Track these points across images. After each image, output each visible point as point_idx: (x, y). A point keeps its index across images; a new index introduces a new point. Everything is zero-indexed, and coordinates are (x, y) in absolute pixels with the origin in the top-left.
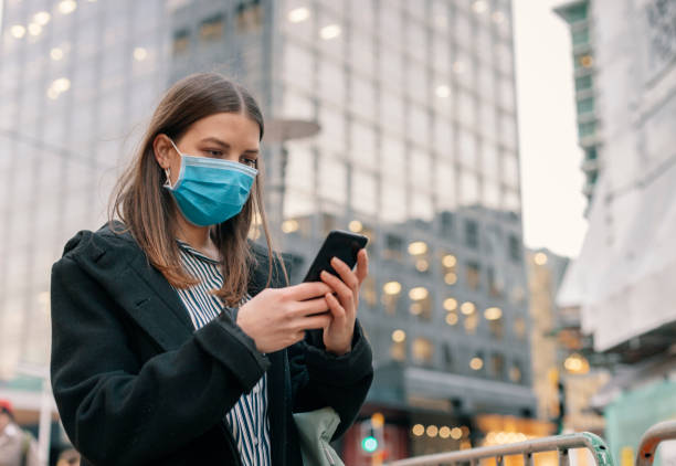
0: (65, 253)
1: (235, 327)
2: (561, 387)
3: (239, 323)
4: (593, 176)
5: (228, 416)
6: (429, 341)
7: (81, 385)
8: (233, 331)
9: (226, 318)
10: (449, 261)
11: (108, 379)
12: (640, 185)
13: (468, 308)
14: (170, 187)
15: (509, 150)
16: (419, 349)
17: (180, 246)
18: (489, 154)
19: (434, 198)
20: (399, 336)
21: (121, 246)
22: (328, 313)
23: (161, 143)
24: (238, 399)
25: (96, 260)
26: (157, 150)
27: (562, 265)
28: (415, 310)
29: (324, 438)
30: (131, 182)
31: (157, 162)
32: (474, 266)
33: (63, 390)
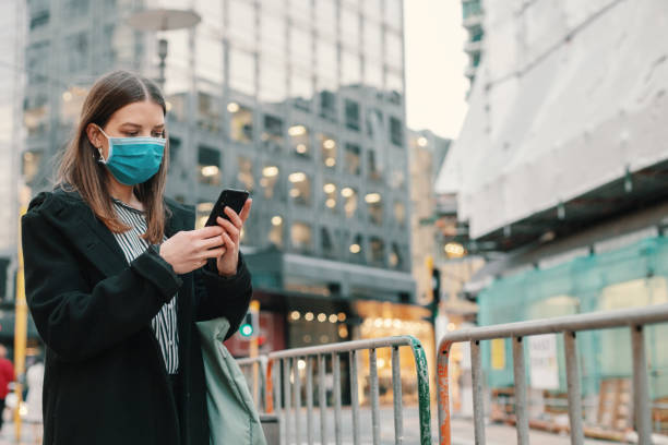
0: (29, 209)
1: (159, 257)
2: (436, 274)
3: (161, 254)
4: (476, 58)
5: (153, 321)
6: (308, 226)
7: (51, 301)
8: (158, 260)
9: (153, 251)
10: (329, 144)
11: (70, 296)
12: (519, 75)
13: (347, 192)
14: (104, 161)
15: (392, 30)
16: (297, 234)
17: (114, 201)
18: (373, 34)
19: (314, 79)
20: (277, 221)
21: (74, 203)
22: (224, 246)
23: (92, 130)
24: (161, 308)
25: (57, 214)
26: (90, 135)
27: (444, 147)
28: (294, 193)
29: (219, 339)
30: (72, 160)
31: (92, 145)
32: (355, 150)
33: (37, 305)
